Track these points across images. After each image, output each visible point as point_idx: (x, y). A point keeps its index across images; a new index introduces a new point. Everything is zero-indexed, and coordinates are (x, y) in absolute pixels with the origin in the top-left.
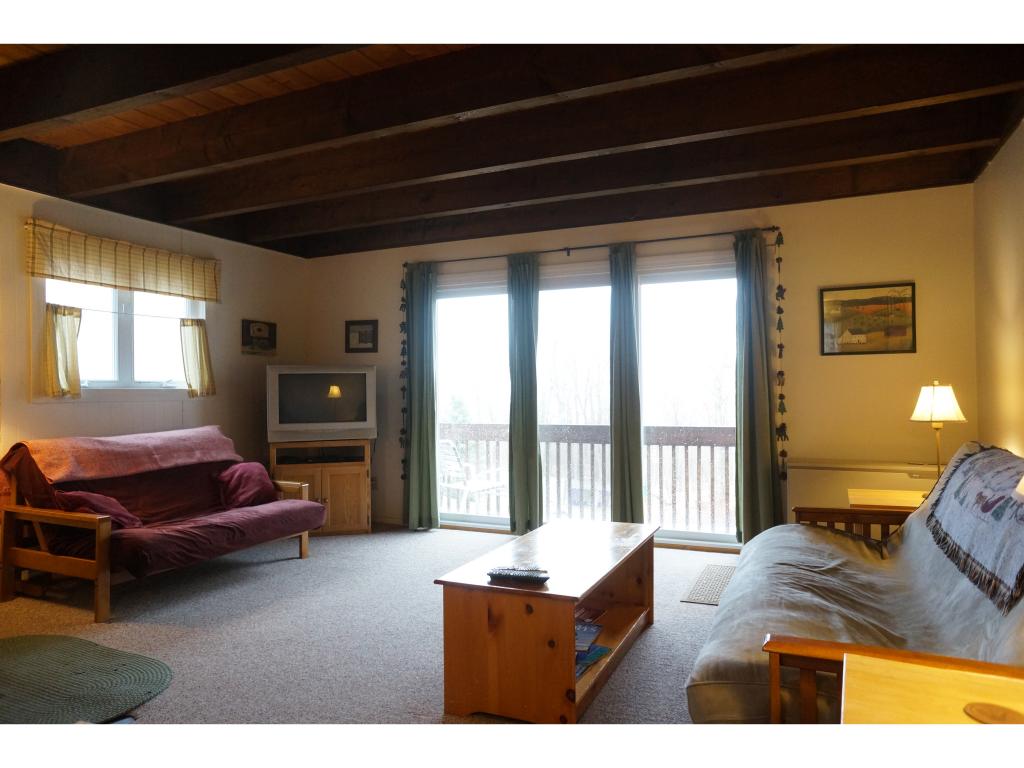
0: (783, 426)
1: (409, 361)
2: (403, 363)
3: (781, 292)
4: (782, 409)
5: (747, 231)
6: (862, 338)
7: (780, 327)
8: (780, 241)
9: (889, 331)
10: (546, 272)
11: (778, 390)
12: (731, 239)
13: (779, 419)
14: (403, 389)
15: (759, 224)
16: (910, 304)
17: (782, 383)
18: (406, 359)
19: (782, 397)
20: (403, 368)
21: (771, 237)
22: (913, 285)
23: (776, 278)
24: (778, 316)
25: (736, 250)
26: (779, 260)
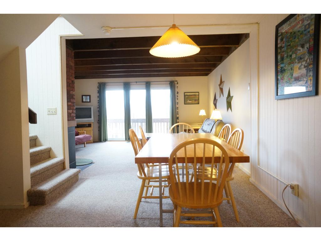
0: (178, 117)
1: (100, 105)
2: (98, 105)
3: (178, 93)
4: (178, 114)
5: (172, 81)
6: (191, 101)
7: (178, 99)
8: (178, 83)
9: (195, 100)
10: (132, 86)
11: (177, 111)
12: (169, 82)
13: (177, 116)
14: (98, 111)
15: (174, 80)
16: (198, 96)
17: (178, 109)
18: (99, 104)
19: (178, 112)
20: (98, 106)
21: (176, 83)
22: (199, 93)
23: (177, 90)
24: (177, 97)
25: (170, 84)
26: (177, 87)
